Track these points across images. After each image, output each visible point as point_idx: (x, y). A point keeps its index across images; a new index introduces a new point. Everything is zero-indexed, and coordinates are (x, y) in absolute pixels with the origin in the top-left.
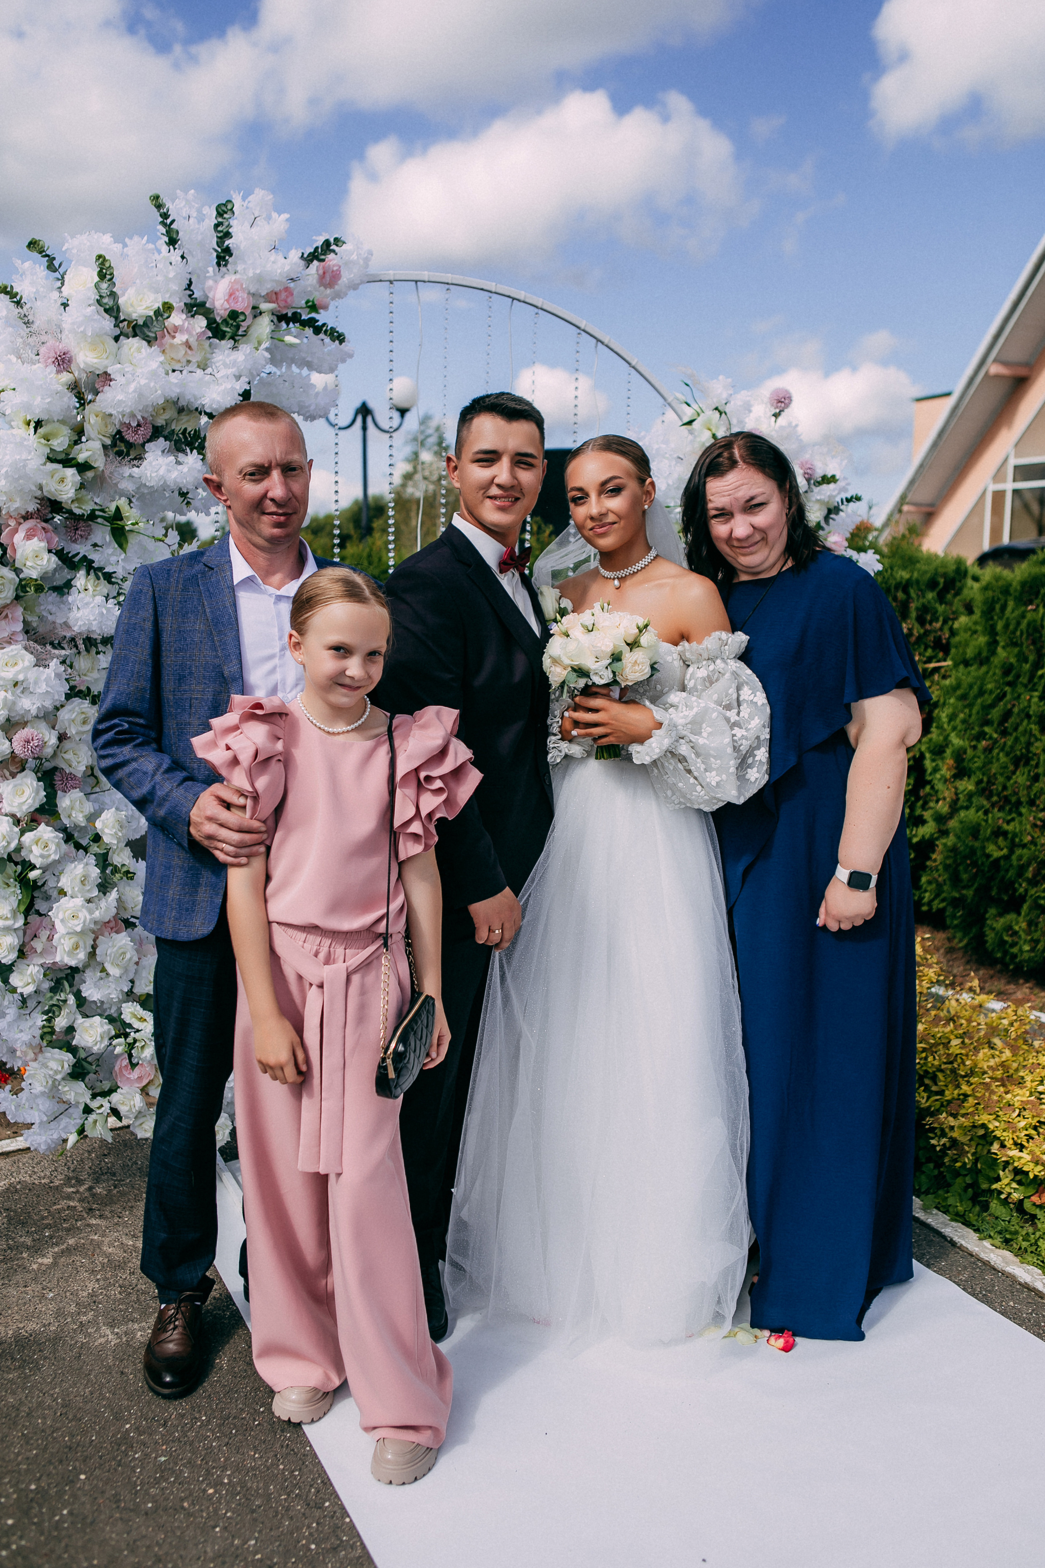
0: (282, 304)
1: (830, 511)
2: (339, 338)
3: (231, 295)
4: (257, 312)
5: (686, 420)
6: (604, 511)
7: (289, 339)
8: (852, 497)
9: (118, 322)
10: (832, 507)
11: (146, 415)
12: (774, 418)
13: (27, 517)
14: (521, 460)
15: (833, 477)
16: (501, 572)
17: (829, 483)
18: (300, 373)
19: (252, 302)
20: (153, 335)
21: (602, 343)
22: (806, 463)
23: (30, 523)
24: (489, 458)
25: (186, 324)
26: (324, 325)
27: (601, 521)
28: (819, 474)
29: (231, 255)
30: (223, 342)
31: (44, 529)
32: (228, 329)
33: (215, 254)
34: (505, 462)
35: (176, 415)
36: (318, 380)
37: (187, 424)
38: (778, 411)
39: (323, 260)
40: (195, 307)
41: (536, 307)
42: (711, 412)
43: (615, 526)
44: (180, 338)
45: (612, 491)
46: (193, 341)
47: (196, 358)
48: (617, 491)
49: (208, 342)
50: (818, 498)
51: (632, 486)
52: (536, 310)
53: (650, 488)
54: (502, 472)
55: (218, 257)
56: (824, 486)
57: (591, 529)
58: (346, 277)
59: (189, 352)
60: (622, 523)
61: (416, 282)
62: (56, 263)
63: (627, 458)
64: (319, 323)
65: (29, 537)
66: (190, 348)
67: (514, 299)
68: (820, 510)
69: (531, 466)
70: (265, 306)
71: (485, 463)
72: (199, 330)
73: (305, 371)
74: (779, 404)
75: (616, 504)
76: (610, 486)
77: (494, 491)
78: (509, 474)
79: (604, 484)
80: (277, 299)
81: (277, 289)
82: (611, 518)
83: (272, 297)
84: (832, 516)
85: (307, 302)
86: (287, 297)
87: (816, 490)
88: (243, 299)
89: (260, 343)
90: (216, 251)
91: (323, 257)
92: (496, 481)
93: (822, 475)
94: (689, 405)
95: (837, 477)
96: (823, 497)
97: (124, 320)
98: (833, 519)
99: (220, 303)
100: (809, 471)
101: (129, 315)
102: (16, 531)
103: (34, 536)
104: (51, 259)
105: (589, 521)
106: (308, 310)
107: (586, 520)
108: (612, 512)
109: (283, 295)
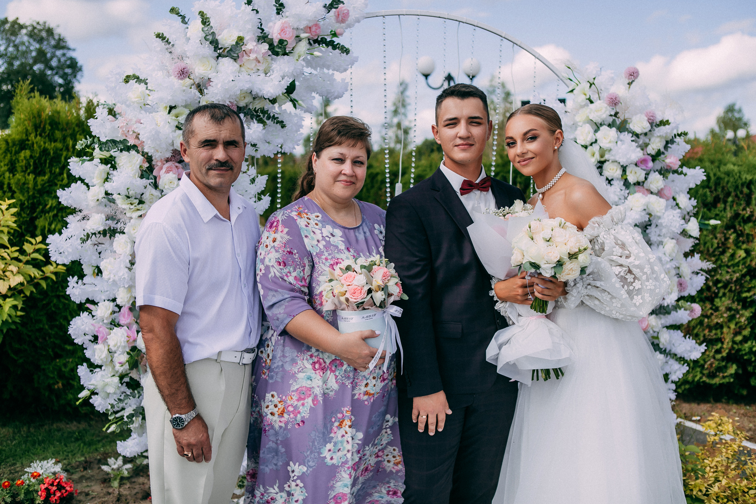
0: (314, 34)
1: (667, 143)
2: (346, 51)
3: (282, 31)
4: (298, 39)
5: (570, 89)
6: (525, 151)
7: (316, 53)
8: (681, 133)
9: (216, 48)
10: (669, 139)
11: (232, 101)
12: (628, 86)
13: (167, 160)
14: (472, 121)
15: (667, 121)
16: (462, 195)
17: (664, 125)
18: (328, 73)
19: (296, 33)
20: (236, 55)
21: (517, 44)
22: (650, 113)
23: (169, 164)
24: (453, 122)
25: (256, 48)
26: (338, 44)
27: (523, 157)
28: (658, 119)
29: (284, 7)
30: (279, 57)
31: (177, 167)
32: (279, 50)
33: (275, 8)
34: (463, 123)
35: (252, 100)
36: (338, 76)
37: (258, 105)
38: (630, 81)
39: (337, 8)
40: (263, 38)
41: (474, 26)
42: (585, 84)
43: (534, 159)
44: (253, 56)
45: (531, 138)
46: (260, 58)
47: (262, 67)
48: (534, 138)
49: (270, 58)
50: (659, 135)
51: (544, 135)
52: (474, 27)
53: (559, 136)
54: (461, 129)
55: (277, 9)
56: (662, 127)
57: (519, 162)
58: (353, 16)
59: (257, 64)
60: (538, 158)
61: (399, 15)
62: (186, 20)
63: (542, 118)
64: (335, 43)
65: (167, 172)
66: (259, 62)
67: (460, 22)
68: (660, 142)
69: (479, 124)
70: (303, 35)
71: (451, 126)
72: (264, 51)
73: (331, 72)
74: (630, 77)
75: (533, 146)
76: (529, 135)
77: (459, 141)
78: (465, 130)
79: (526, 134)
80: (310, 30)
81: (310, 25)
82: (530, 155)
83: (308, 29)
84: (669, 145)
85: (331, 32)
86: (316, 29)
87: (657, 129)
88: (289, 32)
89: (299, 57)
90: (276, 6)
91: (337, 6)
92: (458, 135)
93: (661, 119)
94: (571, 80)
95: (670, 121)
96: (661, 134)
97: (221, 48)
98: (670, 147)
99: (275, 35)
100: (651, 118)
101: (224, 45)
102: (161, 168)
103: (170, 171)
104: (183, 18)
105: (517, 157)
106: (331, 36)
107: (515, 157)
108: (531, 152)
109: (314, 29)
